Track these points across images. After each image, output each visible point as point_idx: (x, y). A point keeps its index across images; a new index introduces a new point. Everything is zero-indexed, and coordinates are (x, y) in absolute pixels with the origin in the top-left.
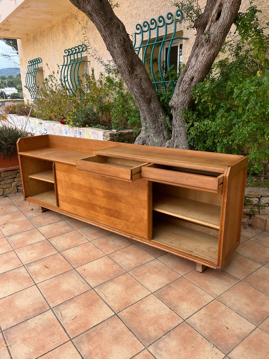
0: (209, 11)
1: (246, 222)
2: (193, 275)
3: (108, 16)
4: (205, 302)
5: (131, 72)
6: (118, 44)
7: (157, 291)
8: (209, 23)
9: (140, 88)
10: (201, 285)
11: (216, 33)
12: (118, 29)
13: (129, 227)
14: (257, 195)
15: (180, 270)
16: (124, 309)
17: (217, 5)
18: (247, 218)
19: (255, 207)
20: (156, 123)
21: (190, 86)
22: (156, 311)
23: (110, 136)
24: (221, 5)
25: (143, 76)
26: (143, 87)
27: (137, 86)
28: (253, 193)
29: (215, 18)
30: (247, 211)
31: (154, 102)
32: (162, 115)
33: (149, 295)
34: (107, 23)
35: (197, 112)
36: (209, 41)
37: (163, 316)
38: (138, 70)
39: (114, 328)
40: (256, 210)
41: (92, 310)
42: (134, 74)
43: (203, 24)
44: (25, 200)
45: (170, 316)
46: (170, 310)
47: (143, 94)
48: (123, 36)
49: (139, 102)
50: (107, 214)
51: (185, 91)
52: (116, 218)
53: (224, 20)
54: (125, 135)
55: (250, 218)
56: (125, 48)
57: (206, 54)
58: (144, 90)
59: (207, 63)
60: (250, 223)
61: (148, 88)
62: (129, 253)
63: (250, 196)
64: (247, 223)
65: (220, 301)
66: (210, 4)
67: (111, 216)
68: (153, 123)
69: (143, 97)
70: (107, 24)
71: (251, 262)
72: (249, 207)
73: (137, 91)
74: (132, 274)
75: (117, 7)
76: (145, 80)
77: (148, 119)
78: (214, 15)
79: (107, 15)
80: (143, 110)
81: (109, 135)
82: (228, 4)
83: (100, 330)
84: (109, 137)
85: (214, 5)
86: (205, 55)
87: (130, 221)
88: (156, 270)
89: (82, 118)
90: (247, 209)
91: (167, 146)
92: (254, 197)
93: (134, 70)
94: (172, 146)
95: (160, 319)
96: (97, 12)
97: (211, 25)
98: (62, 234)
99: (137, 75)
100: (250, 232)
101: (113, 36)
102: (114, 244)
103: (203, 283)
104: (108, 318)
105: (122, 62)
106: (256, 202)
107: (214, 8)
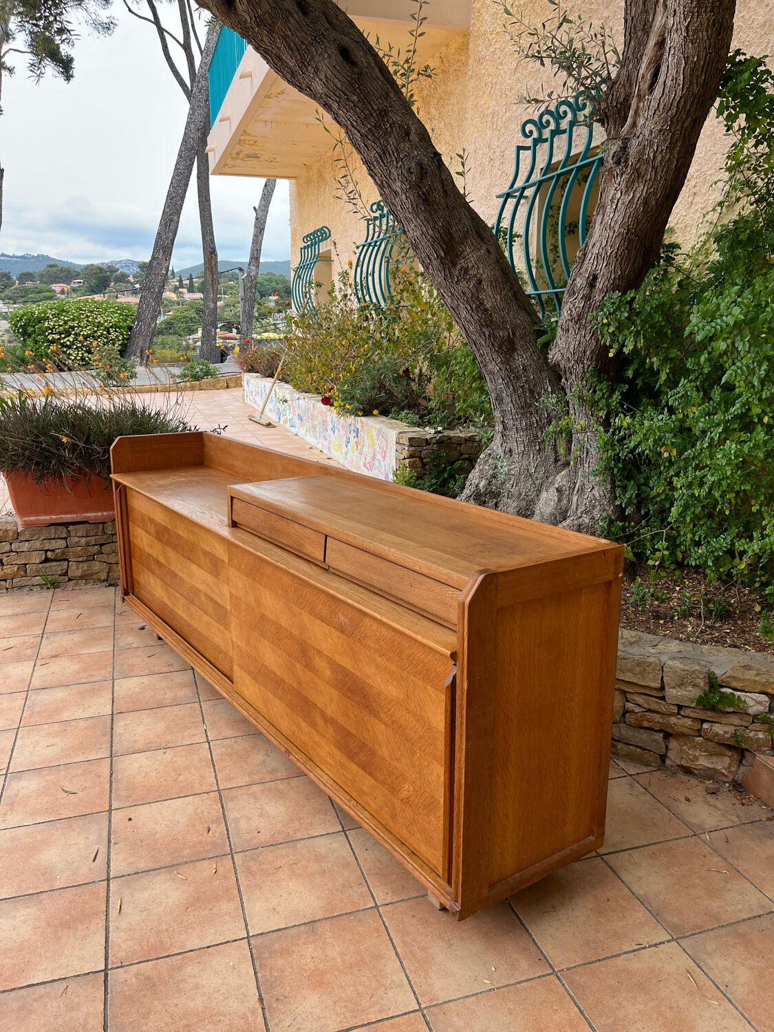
0: (631, 66)
1: (723, 771)
2: (412, 913)
3: (371, 106)
4: (381, 1011)
5: (447, 262)
6: (402, 182)
7: (266, 933)
8: (634, 102)
9: (478, 307)
10: (411, 952)
11: (647, 133)
12: (404, 141)
14: (763, 685)
15: (386, 884)
16: (137, 963)
17: (652, 42)
18: (727, 761)
19: (757, 726)
20: (531, 414)
21: (590, 304)
22: (216, 995)
23: (411, 445)
24: (661, 44)
25: (486, 273)
26: (488, 306)
27: (468, 302)
28: (750, 675)
29: (647, 84)
30: (725, 732)
31: (525, 351)
32: (550, 390)
33: (235, 941)
34: (369, 126)
35: (627, 386)
36: (623, 160)
37: (222, 1018)
38: (471, 256)
39: (72, 1008)
40: (761, 735)
41: (59, 939)
42: (459, 267)
43: (616, 106)
44: (124, 599)
45: (242, 1022)
46: (258, 1005)
47: (487, 326)
48: (418, 158)
49: (479, 350)
51: (579, 319)
53: (667, 91)
54: (460, 444)
55: (741, 762)
56: (424, 194)
57: (620, 202)
58: (491, 315)
59: (628, 230)
60: (739, 777)
61: (503, 309)
62: (282, 798)
63: (734, 684)
64: (727, 777)
65: (428, 1024)
68: (522, 414)
69: (487, 334)
70: (370, 130)
71: (641, 914)
72: (736, 720)
73: (468, 317)
74: (240, 862)
75: (429, 76)
76: (491, 284)
77: (507, 400)
78: (643, 77)
79: (370, 103)
80: (491, 373)
81: (407, 443)
82: (676, 35)
83: (36, 1000)
84: (406, 448)
85: (642, 44)
86: (619, 205)
88: (315, 867)
89: (364, 390)
90: (727, 728)
91: (556, 486)
92: (750, 689)
93: (458, 256)
94: (570, 487)
95: (206, 1022)
96: (339, 98)
97: (638, 107)
98: (156, 707)
99: (466, 271)
100: (719, 810)
101: (389, 159)
102: (264, 762)
103: (423, 949)
104: (79, 976)
105: (418, 233)
106: (760, 708)
107: (643, 55)
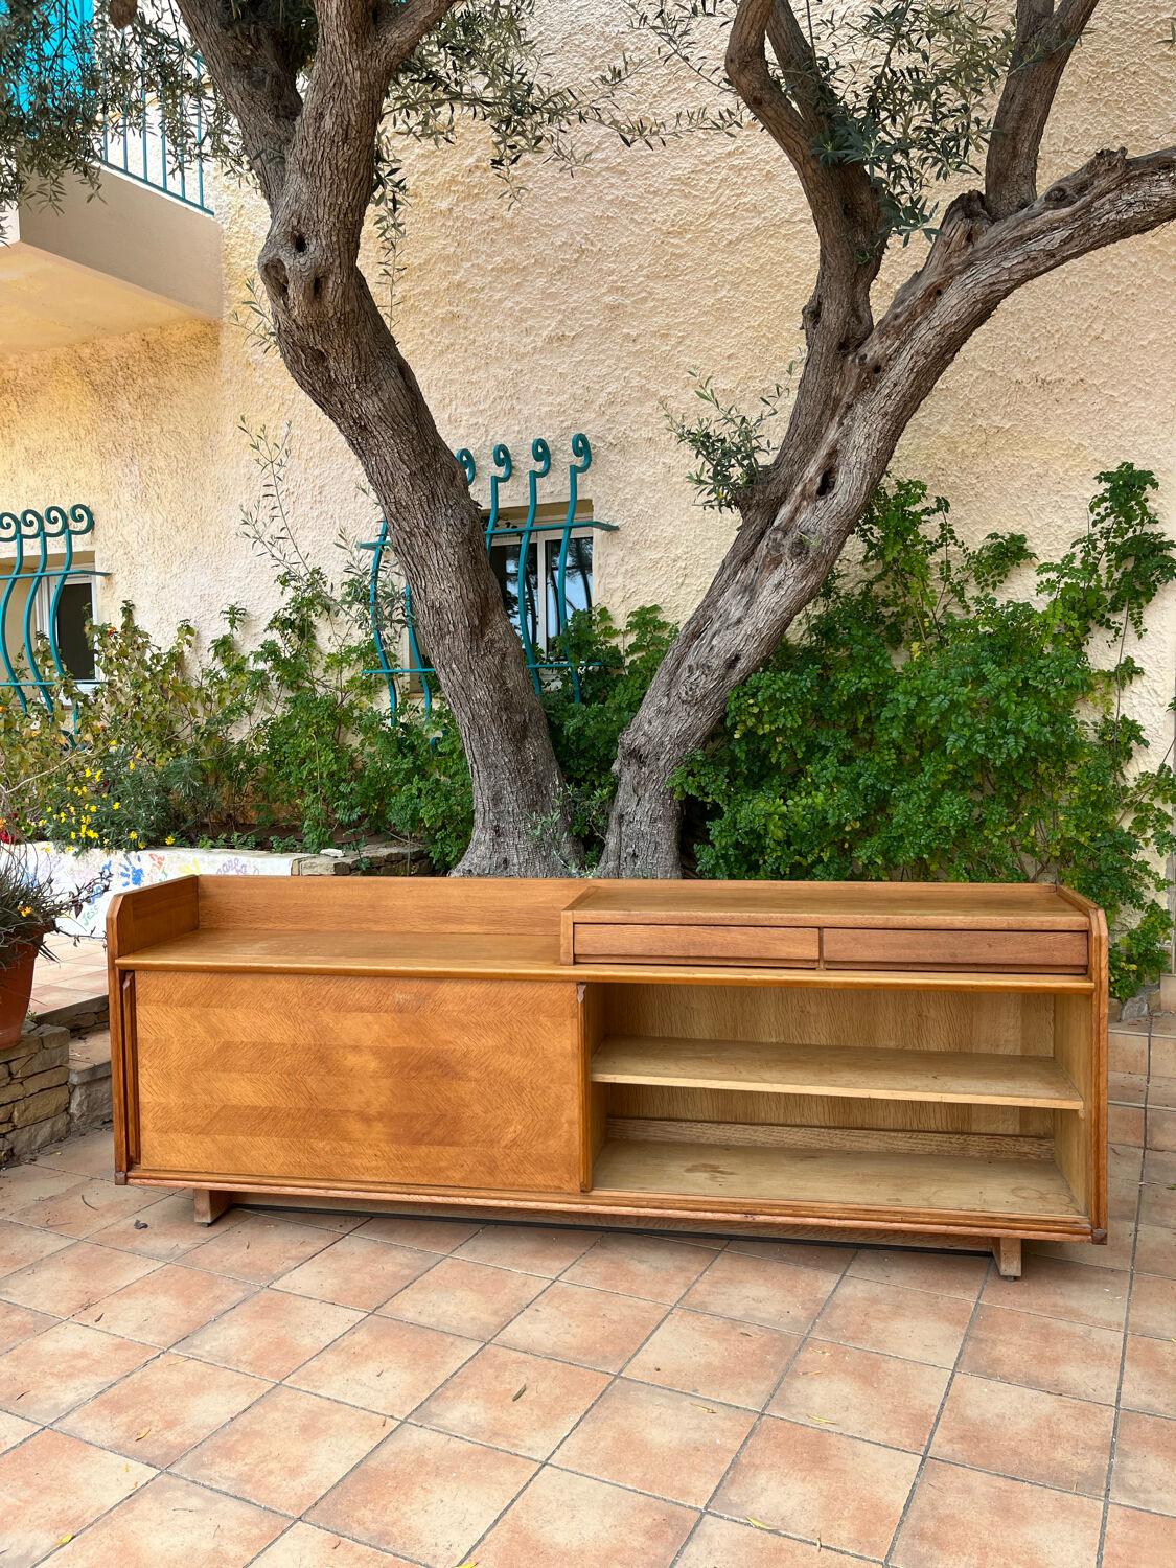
0: (796, 467)
2: (1003, 1293)
5: (477, 631)
8: (793, 499)
9: (499, 687)
12: (452, 485)
13: (496, 1167)
15: (949, 1287)
17: (823, 451)
21: (723, 685)
24: (834, 455)
26: (510, 686)
27: (490, 680)
29: (816, 487)
31: (537, 738)
32: (558, 783)
36: (804, 552)
42: (486, 638)
43: (773, 500)
44: (128, 1178)
47: (506, 709)
48: (467, 507)
50: (395, 1139)
51: (702, 700)
52: (441, 1143)
56: (474, 550)
58: (511, 696)
65: (1143, 1336)
66: (801, 448)
67: (417, 1140)
69: (504, 719)
73: (485, 698)
78: (811, 480)
85: (810, 451)
87: (503, 1143)
97: (799, 504)
99: (493, 641)
101: (438, 505)
102: (655, 1268)
105: (455, 594)
107: (810, 460)
